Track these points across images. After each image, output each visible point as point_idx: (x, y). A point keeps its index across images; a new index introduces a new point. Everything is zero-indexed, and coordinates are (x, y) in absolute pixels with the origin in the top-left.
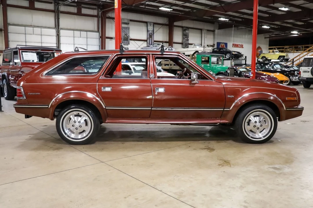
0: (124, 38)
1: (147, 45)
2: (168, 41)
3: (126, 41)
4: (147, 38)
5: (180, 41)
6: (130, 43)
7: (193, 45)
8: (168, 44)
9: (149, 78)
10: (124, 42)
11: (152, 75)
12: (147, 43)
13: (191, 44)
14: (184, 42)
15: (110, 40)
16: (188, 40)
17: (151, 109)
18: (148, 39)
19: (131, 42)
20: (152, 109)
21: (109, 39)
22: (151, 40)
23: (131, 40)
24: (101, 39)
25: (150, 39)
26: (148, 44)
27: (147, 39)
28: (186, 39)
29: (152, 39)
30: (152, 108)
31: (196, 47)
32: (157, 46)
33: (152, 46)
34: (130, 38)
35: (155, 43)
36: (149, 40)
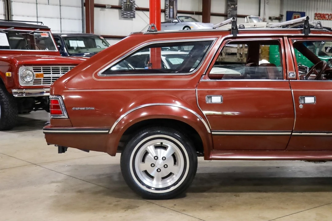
0: (126, 6)
1: (165, 19)
2: (201, 11)
3: (129, 12)
4: (165, 6)
5: (222, 10)
6: (136, 15)
7: (248, 17)
8: (201, 16)
9: (287, 79)
10: (125, 13)
11: (291, 75)
12: (165, 15)
13: (244, 17)
14: (229, 14)
15: (101, 10)
16: (236, 9)
17: (290, 133)
18: (167, 8)
19: (138, 13)
20: (293, 134)
21: (99, 9)
22: (171, 10)
23: (138, 9)
24: (84, 8)
25: (170, 8)
26: (167, 17)
27: (165, 8)
28: (233, 6)
29: (173, 8)
30: (292, 132)
31: (253, 22)
32: (185, 20)
33: (176, 21)
34: (136, 6)
35: (179, 15)
36: (168, 10)
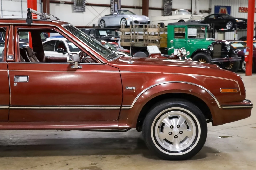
0: (78, 3)
1: (111, 13)
2: (141, 6)
3: (80, 7)
4: (111, 2)
5: (160, 6)
6: (86, 9)
7: (177, 10)
8: (142, 10)
9: (6, 61)
10: (77, 8)
11: (10, 57)
12: (111, 9)
13: (174, 10)
14: (165, 8)
15: (56, 5)
16: (171, 4)
18: (112, 4)
19: (87, 7)
20: (10, 107)
21: (55, 4)
22: (116, 5)
23: (88, 4)
24: (42, 3)
25: (115, 4)
26: (112, 11)
27: (111, 4)
28: (168, 2)
29: (118, 4)
31: (182, 14)
32: (124, 13)
33: (116, 14)
34: (86, 2)
35: (122, 9)
36: (113, 5)
